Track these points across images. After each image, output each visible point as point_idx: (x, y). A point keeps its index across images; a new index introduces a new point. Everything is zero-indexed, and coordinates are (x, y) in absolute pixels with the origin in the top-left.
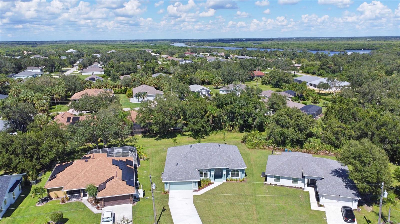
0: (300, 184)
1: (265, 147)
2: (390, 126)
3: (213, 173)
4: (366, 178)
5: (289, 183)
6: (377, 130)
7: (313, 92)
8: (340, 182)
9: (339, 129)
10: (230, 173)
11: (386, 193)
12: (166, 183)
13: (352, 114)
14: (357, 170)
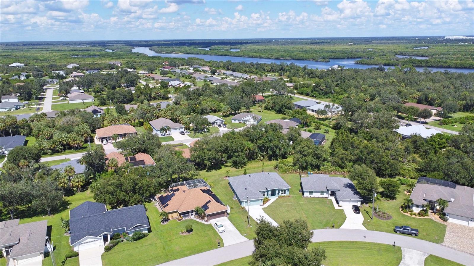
0: (325, 195)
1: (293, 171)
2: (375, 152)
3: (270, 193)
4: (365, 187)
5: (318, 195)
6: (368, 155)
7: (313, 117)
8: (350, 191)
9: (344, 156)
10: (280, 192)
11: (376, 194)
12: (243, 202)
13: (351, 143)
14: (359, 183)
